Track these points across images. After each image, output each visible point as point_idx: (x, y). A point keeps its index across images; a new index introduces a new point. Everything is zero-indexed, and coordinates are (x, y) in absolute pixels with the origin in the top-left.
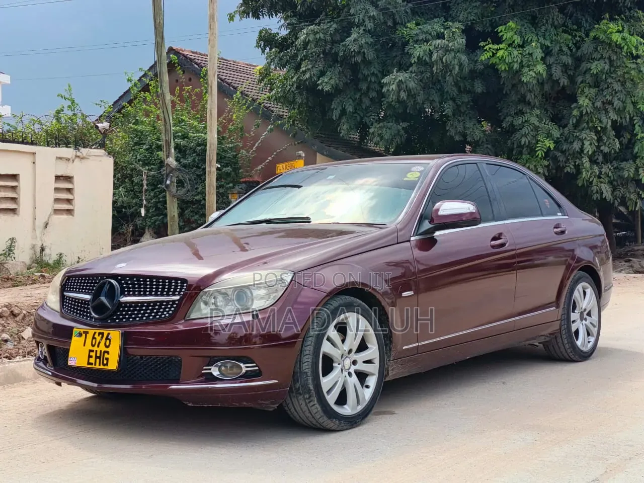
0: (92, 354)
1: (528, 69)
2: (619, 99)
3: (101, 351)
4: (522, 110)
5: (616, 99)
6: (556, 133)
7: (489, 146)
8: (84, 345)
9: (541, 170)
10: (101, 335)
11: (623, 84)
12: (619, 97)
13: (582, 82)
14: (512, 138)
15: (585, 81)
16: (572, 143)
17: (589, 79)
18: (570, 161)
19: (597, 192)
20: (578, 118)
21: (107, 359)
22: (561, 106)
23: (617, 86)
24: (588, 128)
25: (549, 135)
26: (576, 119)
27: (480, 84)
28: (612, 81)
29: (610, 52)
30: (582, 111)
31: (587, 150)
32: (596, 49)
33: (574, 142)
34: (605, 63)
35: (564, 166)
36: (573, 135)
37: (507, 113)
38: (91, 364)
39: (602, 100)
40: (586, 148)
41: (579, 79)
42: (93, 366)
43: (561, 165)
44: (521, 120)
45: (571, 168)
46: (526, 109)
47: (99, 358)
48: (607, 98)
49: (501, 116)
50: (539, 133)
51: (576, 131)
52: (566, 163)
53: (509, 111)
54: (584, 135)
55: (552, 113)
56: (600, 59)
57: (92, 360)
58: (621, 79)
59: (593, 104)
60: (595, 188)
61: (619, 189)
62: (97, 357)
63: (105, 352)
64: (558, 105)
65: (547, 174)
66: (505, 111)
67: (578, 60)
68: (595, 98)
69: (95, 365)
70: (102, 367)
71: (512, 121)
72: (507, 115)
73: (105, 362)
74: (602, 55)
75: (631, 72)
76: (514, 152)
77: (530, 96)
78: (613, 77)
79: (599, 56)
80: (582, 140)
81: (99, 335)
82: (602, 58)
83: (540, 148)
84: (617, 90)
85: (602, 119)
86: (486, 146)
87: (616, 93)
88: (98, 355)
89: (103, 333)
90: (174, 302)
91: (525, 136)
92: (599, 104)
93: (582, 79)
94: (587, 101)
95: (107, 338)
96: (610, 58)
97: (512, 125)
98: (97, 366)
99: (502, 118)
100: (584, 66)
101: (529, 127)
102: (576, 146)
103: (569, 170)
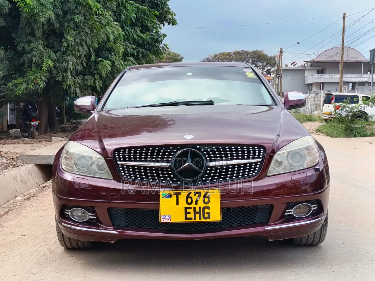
0: (188, 210)
1: (42, 13)
2: (89, 39)
3: (200, 208)
4: (30, 40)
5: (88, 38)
6: (54, 56)
7: (7, 62)
8: (177, 204)
9: (43, 78)
10: (197, 195)
11: (91, 30)
12: (89, 37)
13: (68, 26)
14: (23, 57)
15: (70, 26)
16: (62, 63)
17: (72, 25)
18: (60, 74)
19: (73, 93)
20: (66, 48)
21: (208, 213)
22: (51, 40)
23: (88, 31)
24: (73, 54)
25: (50, 58)
26: (65, 48)
27: (3, 21)
28: (86, 28)
29: (85, 10)
30: (69, 44)
31: (70, 67)
32: (76, 8)
33: (63, 62)
34: (82, 17)
35: (56, 76)
36: (63, 58)
37: (20, 41)
38: (191, 219)
39: (80, 38)
40: (70, 66)
41: (66, 24)
42: (193, 220)
43: (54, 76)
44: (32, 46)
45: (60, 78)
46: (33, 39)
47: (199, 213)
48: (82, 37)
49: (15, 42)
50: (44, 55)
51: (64, 56)
52: (57, 75)
53: (22, 40)
54: (69, 58)
55: (46, 44)
56: (79, 13)
57: (191, 216)
58: (90, 27)
59: (75, 40)
60: (72, 90)
61: (83, 92)
62: (195, 213)
63: (204, 208)
64: (49, 39)
65: (47, 81)
66: (18, 39)
67: (65, 13)
68: (75, 37)
69: (195, 218)
70: (203, 220)
71: (24, 46)
72: (20, 42)
73: (206, 216)
74: (80, 12)
75: (97, 23)
76: (25, 67)
77: (38, 32)
78: (86, 25)
79: (78, 12)
80: (68, 61)
81: (195, 195)
82: (80, 13)
83: (45, 65)
84: (88, 33)
85: (80, 50)
86: (5, 62)
87: (87, 35)
88: (197, 210)
89: (200, 192)
90: (256, 163)
91: (35, 56)
92: (78, 41)
93: (67, 25)
94: (72, 38)
95: (205, 196)
96: (84, 14)
97: (23, 49)
98: (198, 220)
99: (16, 44)
100: (69, 17)
101: (37, 52)
102: (65, 64)
103: (59, 79)
